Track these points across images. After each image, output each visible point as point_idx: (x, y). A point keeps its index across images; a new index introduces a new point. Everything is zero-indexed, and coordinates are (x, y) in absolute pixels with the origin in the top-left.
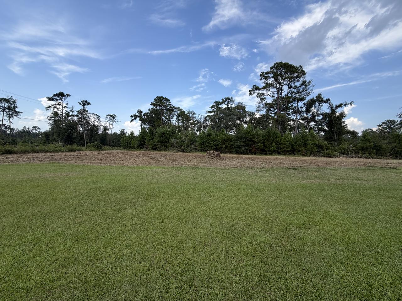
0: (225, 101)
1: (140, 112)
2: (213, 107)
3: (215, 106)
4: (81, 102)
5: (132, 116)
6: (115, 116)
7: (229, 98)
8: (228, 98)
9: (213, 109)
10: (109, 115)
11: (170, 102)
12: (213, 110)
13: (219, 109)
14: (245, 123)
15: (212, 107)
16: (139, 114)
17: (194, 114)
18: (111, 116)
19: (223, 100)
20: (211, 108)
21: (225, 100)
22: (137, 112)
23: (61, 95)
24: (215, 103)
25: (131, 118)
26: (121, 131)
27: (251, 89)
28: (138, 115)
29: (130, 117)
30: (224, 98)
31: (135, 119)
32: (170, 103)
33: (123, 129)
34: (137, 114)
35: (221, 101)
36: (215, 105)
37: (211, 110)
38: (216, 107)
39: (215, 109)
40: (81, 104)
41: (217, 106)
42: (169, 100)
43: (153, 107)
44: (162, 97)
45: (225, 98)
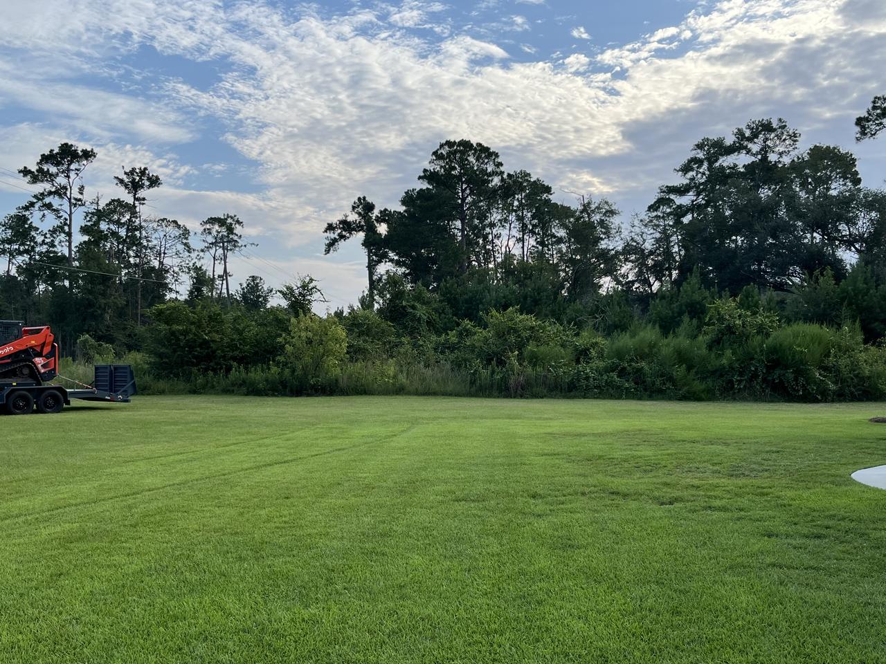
0: (750, 139)
1: (365, 207)
2: (692, 169)
3: (699, 162)
4: (126, 173)
5: (330, 227)
6: (238, 222)
7: (770, 123)
8: (763, 125)
9: (690, 174)
10: (212, 221)
11: (501, 164)
12: (692, 179)
13: (720, 177)
14: (849, 243)
15: (686, 169)
16: (359, 214)
17: (612, 213)
18: (221, 222)
19: (740, 133)
20: (682, 170)
21: (748, 133)
22: (354, 208)
23: (66, 155)
24: (700, 146)
25: (328, 234)
26: (245, 285)
27: (864, 114)
28: (355, 222)
29: (326, 231)
30: (743, 127)
31: (342, 237)
32: (502, 169)
33: (254, 278)
34: (353, 217)
35: (729, 140)
36: (701, 155)
37: (680, 180)
38: (705, 165)
39: (701, 175)
40: (126, 186)
41: (711, 163)
42: (497, 155)
43: (425, 185)
44: (466, 145)
45: (749, 127)
